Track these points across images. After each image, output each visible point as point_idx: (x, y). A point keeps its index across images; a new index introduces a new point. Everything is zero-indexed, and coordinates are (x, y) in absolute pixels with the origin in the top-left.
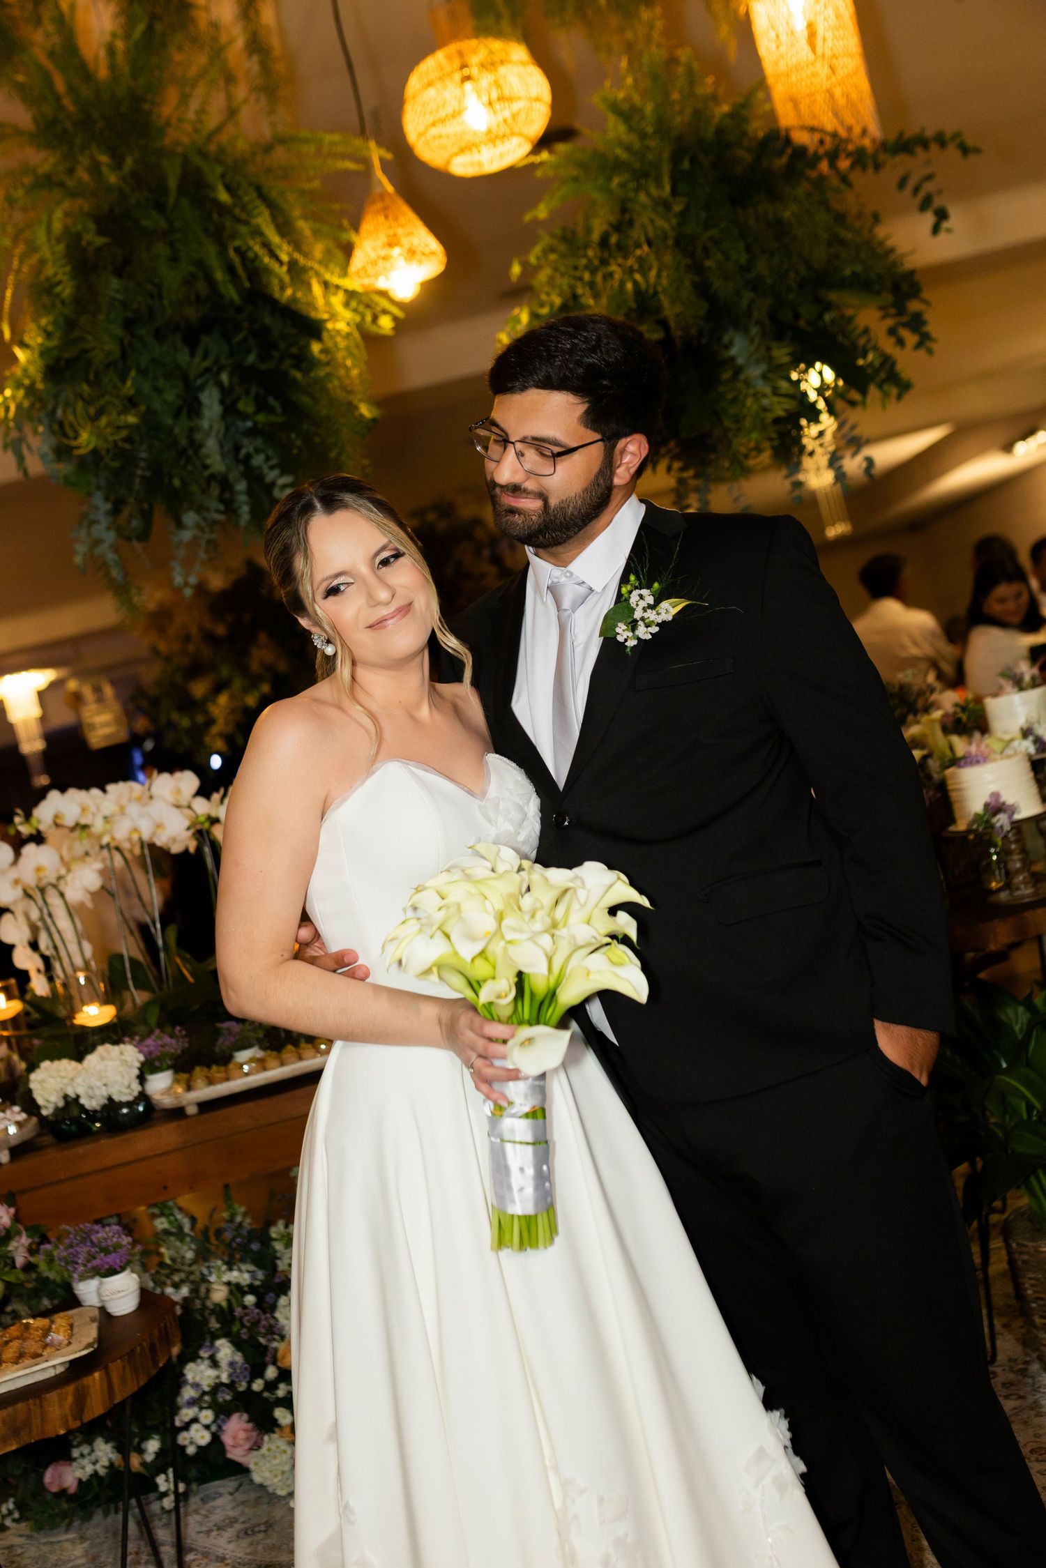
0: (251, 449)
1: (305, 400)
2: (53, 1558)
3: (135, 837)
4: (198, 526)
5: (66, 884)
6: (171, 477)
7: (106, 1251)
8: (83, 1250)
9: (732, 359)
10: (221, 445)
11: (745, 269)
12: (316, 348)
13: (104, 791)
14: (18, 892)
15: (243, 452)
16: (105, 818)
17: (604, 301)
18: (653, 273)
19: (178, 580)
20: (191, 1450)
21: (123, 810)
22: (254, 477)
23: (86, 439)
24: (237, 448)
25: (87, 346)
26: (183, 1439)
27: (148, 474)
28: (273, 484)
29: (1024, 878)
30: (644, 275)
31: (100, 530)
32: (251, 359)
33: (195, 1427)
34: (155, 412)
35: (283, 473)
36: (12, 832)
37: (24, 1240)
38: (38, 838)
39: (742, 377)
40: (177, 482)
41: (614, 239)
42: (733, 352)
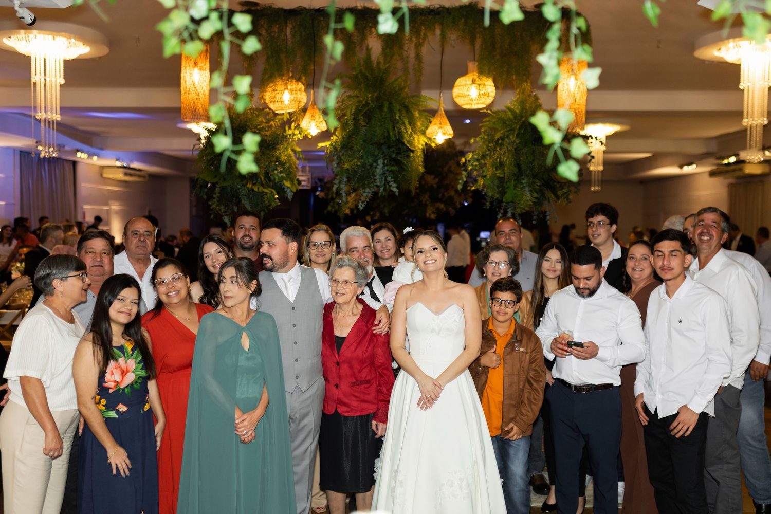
1: (405, 167)
11: (531, 163)
12: (411, 154)
15: (386, 175)
17: (491, 161)
18: (505, 159)
19: (360, 206)
22: (387, 182)
23: (346, 166)
25: (353, 145)
28: (391, 186)
30: (504, 157)
32: (394, 156)
34: (366, 163)
35: (395, 183)
40: (366, 183)
41: (500, 142)
42: (523, 182)
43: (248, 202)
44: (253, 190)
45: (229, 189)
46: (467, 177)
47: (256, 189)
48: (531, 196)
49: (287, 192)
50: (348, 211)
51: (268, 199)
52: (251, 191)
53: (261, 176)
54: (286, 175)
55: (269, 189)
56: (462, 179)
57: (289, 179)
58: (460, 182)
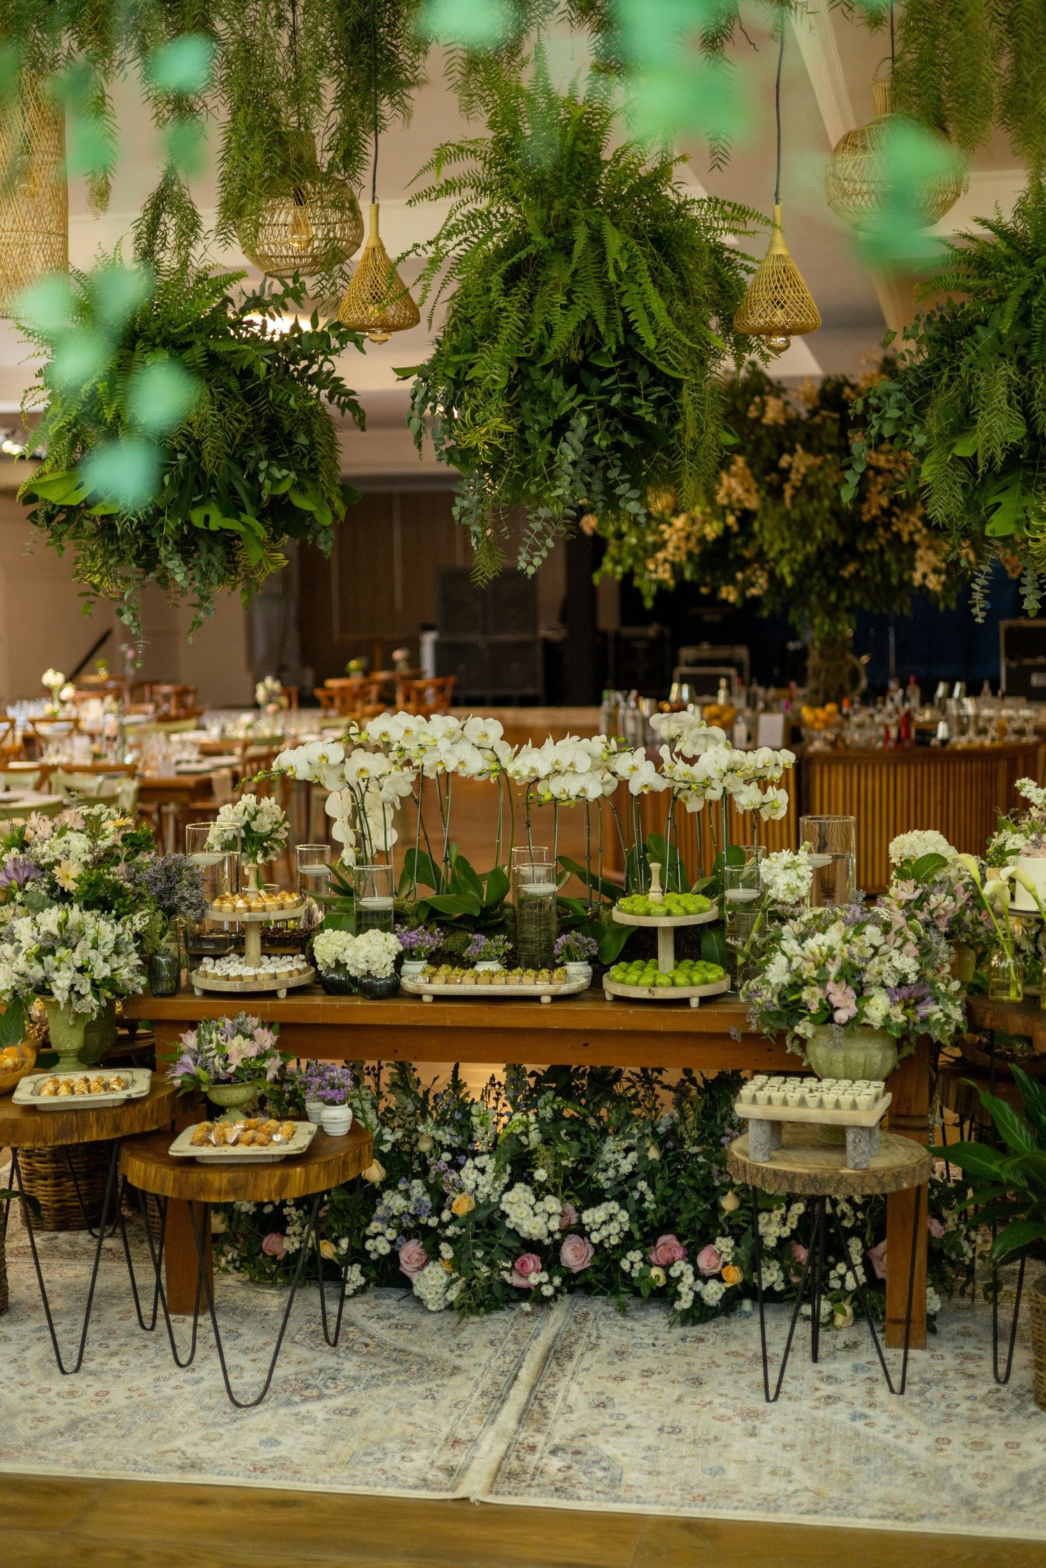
2: (255, 1302)
7: (333, 1086)
16: (420, 745)
20: (374, 1256)
22: (608, 486)
23: (470, 438)
26: (369, 1245)
33: (380, 1238)
36: (345, 740)
37: (277, 1061)
38: (366, 746)
50: (665, 574)
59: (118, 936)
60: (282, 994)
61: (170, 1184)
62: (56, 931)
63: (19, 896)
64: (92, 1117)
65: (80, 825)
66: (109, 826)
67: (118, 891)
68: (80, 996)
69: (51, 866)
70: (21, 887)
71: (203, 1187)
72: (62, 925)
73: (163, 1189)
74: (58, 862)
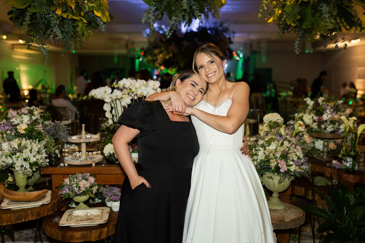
0: (193, 4)
3: (142, 95)
4: (175, 21)
5: (122, 100)
6: (172, 7)
7: (115, 195)
8: (109, 194)
9: (322, 10)
10: (187, 2)
13: (137, 81)
14: (110, 100)
15: (191, 4)
16: (136, 88)
21: (140, 87)
24: (190, 3)
27: (166, 4)
29: (363, 164)
31: (150, 15)
35: (199, 12)
36: (113, 86)
37: (96, 187)
38: (118, 88)
39: (323, 16)
42: (322, 9)
43: (60, 31)
44: (62, 17)
45: (38, 15)
46: (267, 6)
47: (65, 16)
48: (330, 23)
49: (100, 25)
51: (80, 29)
52: (61, 18)
53: (71, 5)
54: (97, 6)
55: (80, 17)
56: (263, 8)
57: (99, 11)
58: (261, 11)
59: (39, 148)
60: (94, 165)
61: (60, 236)
62: (17, 147)
63: (5, 136)
64: (29, 212)
65: (26, 112)
66: (36, 113)
67: (39, 133)
68: (25, 169)
69: (16, 125)
70: (6, 132)
71: (72, 237)
72: (19, 145)
73: (57, 238)
74: (19, 124)
